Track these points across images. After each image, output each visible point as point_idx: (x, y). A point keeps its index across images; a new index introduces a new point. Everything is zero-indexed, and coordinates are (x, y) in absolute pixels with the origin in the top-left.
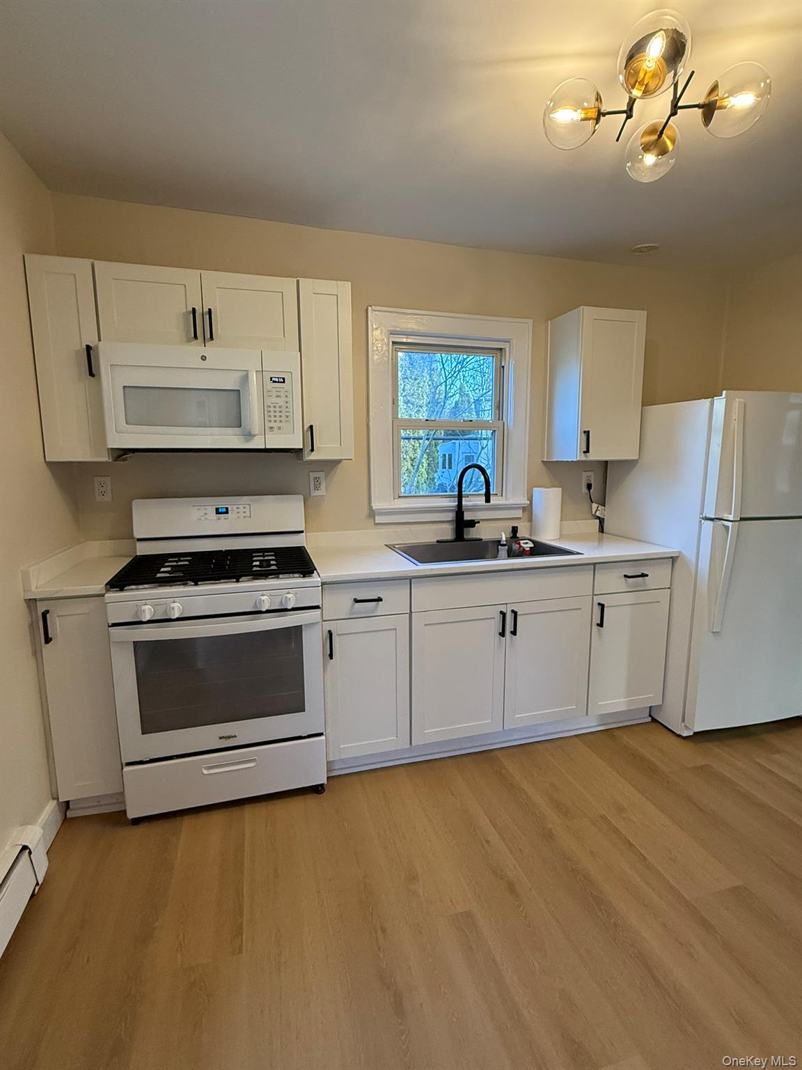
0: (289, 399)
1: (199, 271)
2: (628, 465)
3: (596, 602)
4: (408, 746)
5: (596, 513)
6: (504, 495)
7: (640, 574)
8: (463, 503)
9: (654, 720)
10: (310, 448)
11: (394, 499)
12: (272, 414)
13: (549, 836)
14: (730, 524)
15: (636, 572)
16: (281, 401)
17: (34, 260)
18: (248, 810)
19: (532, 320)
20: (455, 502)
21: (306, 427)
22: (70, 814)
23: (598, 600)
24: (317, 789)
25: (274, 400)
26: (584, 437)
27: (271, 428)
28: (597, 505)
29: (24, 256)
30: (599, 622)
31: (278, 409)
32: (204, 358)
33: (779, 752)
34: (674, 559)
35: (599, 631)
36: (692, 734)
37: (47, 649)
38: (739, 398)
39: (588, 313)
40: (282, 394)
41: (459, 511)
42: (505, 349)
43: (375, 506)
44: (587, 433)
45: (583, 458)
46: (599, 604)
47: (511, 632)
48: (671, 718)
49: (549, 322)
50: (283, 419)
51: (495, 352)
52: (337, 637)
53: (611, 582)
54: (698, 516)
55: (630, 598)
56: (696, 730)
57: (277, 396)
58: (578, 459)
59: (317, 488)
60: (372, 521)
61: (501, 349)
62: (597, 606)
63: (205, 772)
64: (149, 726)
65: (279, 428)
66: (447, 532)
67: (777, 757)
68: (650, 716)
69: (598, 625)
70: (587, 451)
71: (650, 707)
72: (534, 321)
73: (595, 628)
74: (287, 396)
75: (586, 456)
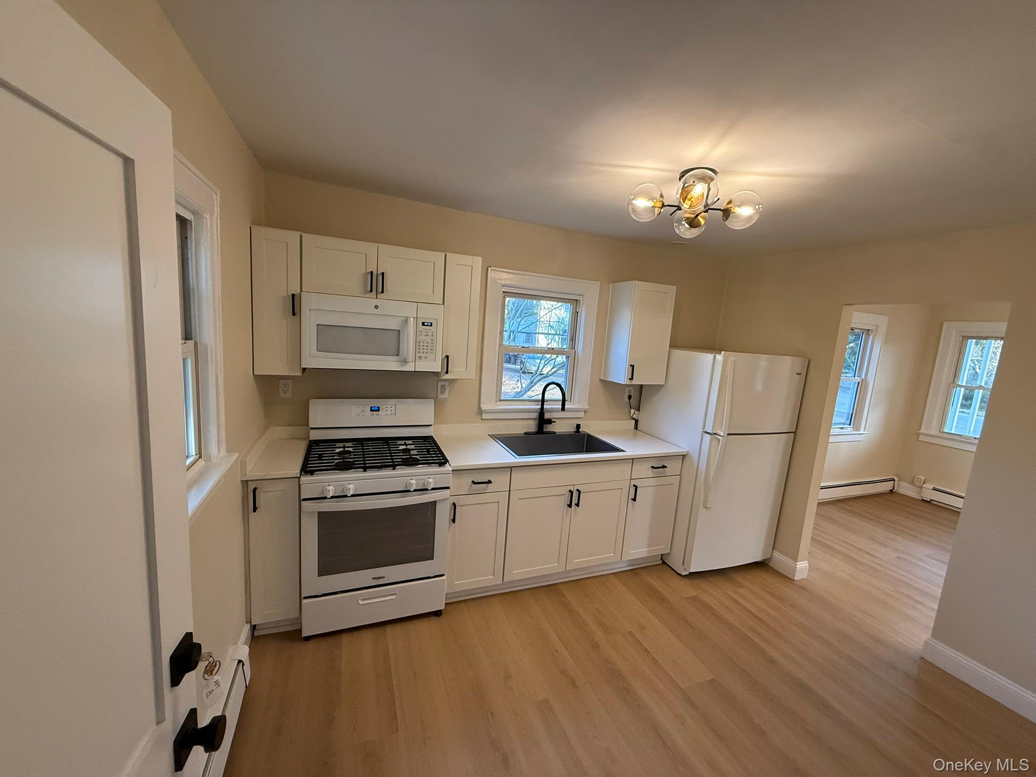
0: (434, 338)
1: (376, 245)
2: (657, 388)
3: (632, 484)
4: (501, 582)
5: (633, 415)
6: (572, 401)
7: (661, 466)
8: (545, 407)
9: (664, 563)
10: (446, 371)
11: (496, 401)
12: (422, 347)
13: (596, 646)
14: (721, 438)
15: (660, 465)
16: (428, 339)
17: (259, 231)
18: (389, 629)
19: (599, 283)
20: (538, 405)
21: (444, 356)
22: (256, 633)
23: (633, 482)
24: (437, 614)
25: (424, 338)
26: (631, 369)
27: (420, 357)
28: (634, 411)
29: (250, 227)
30: (633, 498)
31: (425, 344)
32: (376, 307)
33: (741, 586)
34: (684, 457)
35: (633, 504)
36: (688, 573)
37: (253, 516)
38: (733, 356)
39: (639, 286)
40: (430, 334)
41: (542, 412)
42: (580, 300)
43: (484, 407)
44: (633, 366)
45: (629, 382)
46: (634, 485)
47: (576, 504)
48: (675, 562)
49: (611, 284)
50: (429, 351)
51: (573, 301)
52: (459, 507)
53: (643, 470)
54: (701, 431)
55: (653, 482)
56: (691, 571)
57: (426, 335)
58: (625, 383)
59: (442, 393)
60: (480, 417)
61: (577, 300)
62: (633, 487)
63: (361, 602)
64: (325, 569)
65: (426, 357)
66: (532, 427)
67: (740, 590)
68: (661, 559)
69: (632, 499)
70: (632, 379)
71: (662, 555)
72: (601, 284)
73: (631, 502)
74: (432, 336)
75: (631, 382)
